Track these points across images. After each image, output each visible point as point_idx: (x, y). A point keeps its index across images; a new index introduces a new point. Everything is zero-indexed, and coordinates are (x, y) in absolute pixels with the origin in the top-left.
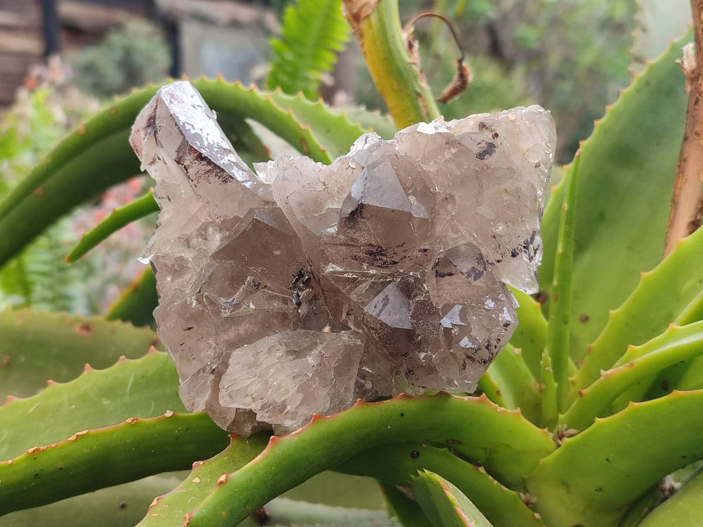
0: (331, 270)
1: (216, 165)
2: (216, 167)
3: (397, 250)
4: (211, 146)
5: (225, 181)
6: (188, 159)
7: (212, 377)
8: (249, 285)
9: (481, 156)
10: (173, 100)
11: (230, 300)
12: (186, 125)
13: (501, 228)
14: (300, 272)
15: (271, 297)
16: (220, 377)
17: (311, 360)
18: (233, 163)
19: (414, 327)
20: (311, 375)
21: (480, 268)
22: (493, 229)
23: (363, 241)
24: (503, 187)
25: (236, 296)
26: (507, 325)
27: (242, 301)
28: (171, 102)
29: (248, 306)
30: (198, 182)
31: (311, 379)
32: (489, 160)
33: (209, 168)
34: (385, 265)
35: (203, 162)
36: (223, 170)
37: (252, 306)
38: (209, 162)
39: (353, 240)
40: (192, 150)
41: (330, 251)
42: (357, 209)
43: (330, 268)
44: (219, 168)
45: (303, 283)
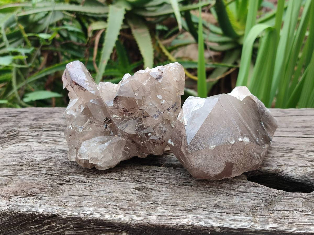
0: (115, 117)
1: (81, 86)
2: (81, 87)
3: (132, 110)
4: (80, 80)
5: (84, 91)
6: (73, 84)
7: (75, 150)
8: (88, 122)
9: (157, 79)
10: (70, 67)
11: (82, 127)
12: (73, 75)
13: (164, 102)
14: (107, 118)
15: (97, 126)
16: (78, 150)
17: (106, 144)
18: (88, 85)
19: (136, 133)
20: (105, 149)
21: (158, 114)
22: (161, 102)
23: (121, 107)
24: (164, 89)
25: (84, 125)
26: (165, 132)
27: (87, 127)
28: (69, 67)
29: (89, 129)
30: (77, 91)
31: (106, 150)
32: (160, 81)
33: (79, 87)
34: (129, 115)
35: (77, 85)
36: (83, 88)
37: (91, 129)
38: (79, 85)
39: (118, 107)
40: (73, 82)
41: (114, 111)
42: (116, 97)
43: (114, 116)
44: (82, 87)
45: (108, 121)
